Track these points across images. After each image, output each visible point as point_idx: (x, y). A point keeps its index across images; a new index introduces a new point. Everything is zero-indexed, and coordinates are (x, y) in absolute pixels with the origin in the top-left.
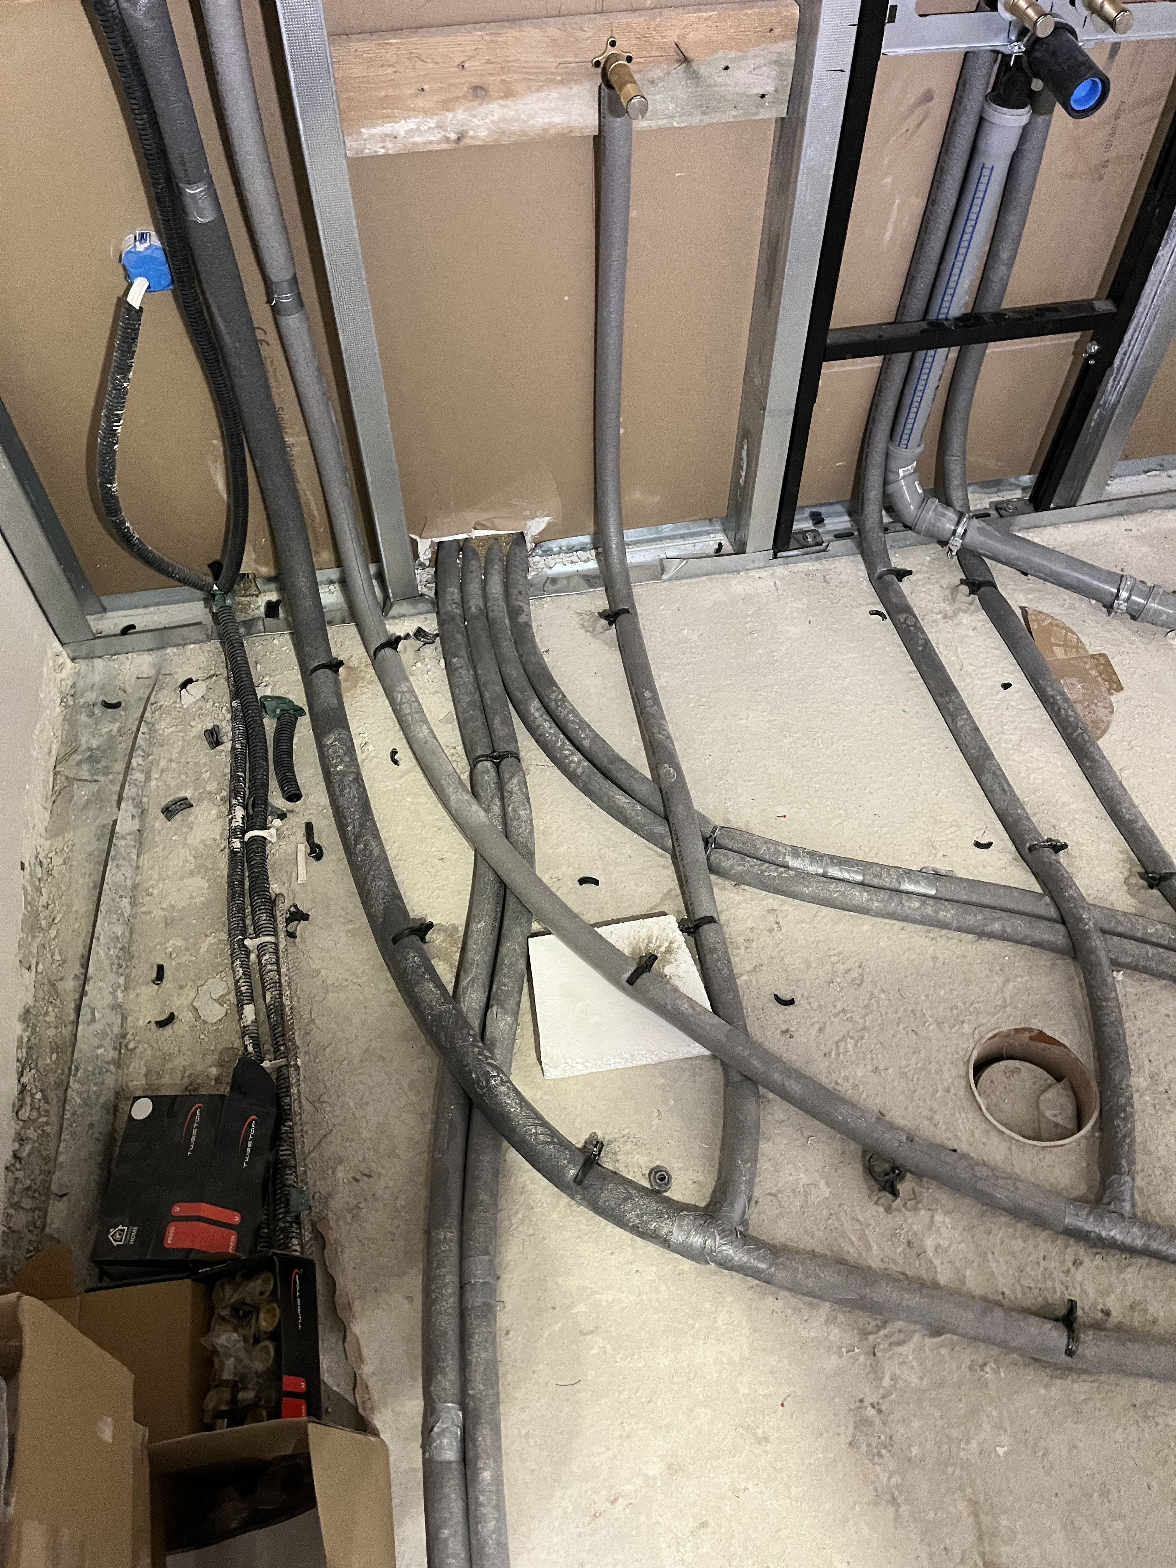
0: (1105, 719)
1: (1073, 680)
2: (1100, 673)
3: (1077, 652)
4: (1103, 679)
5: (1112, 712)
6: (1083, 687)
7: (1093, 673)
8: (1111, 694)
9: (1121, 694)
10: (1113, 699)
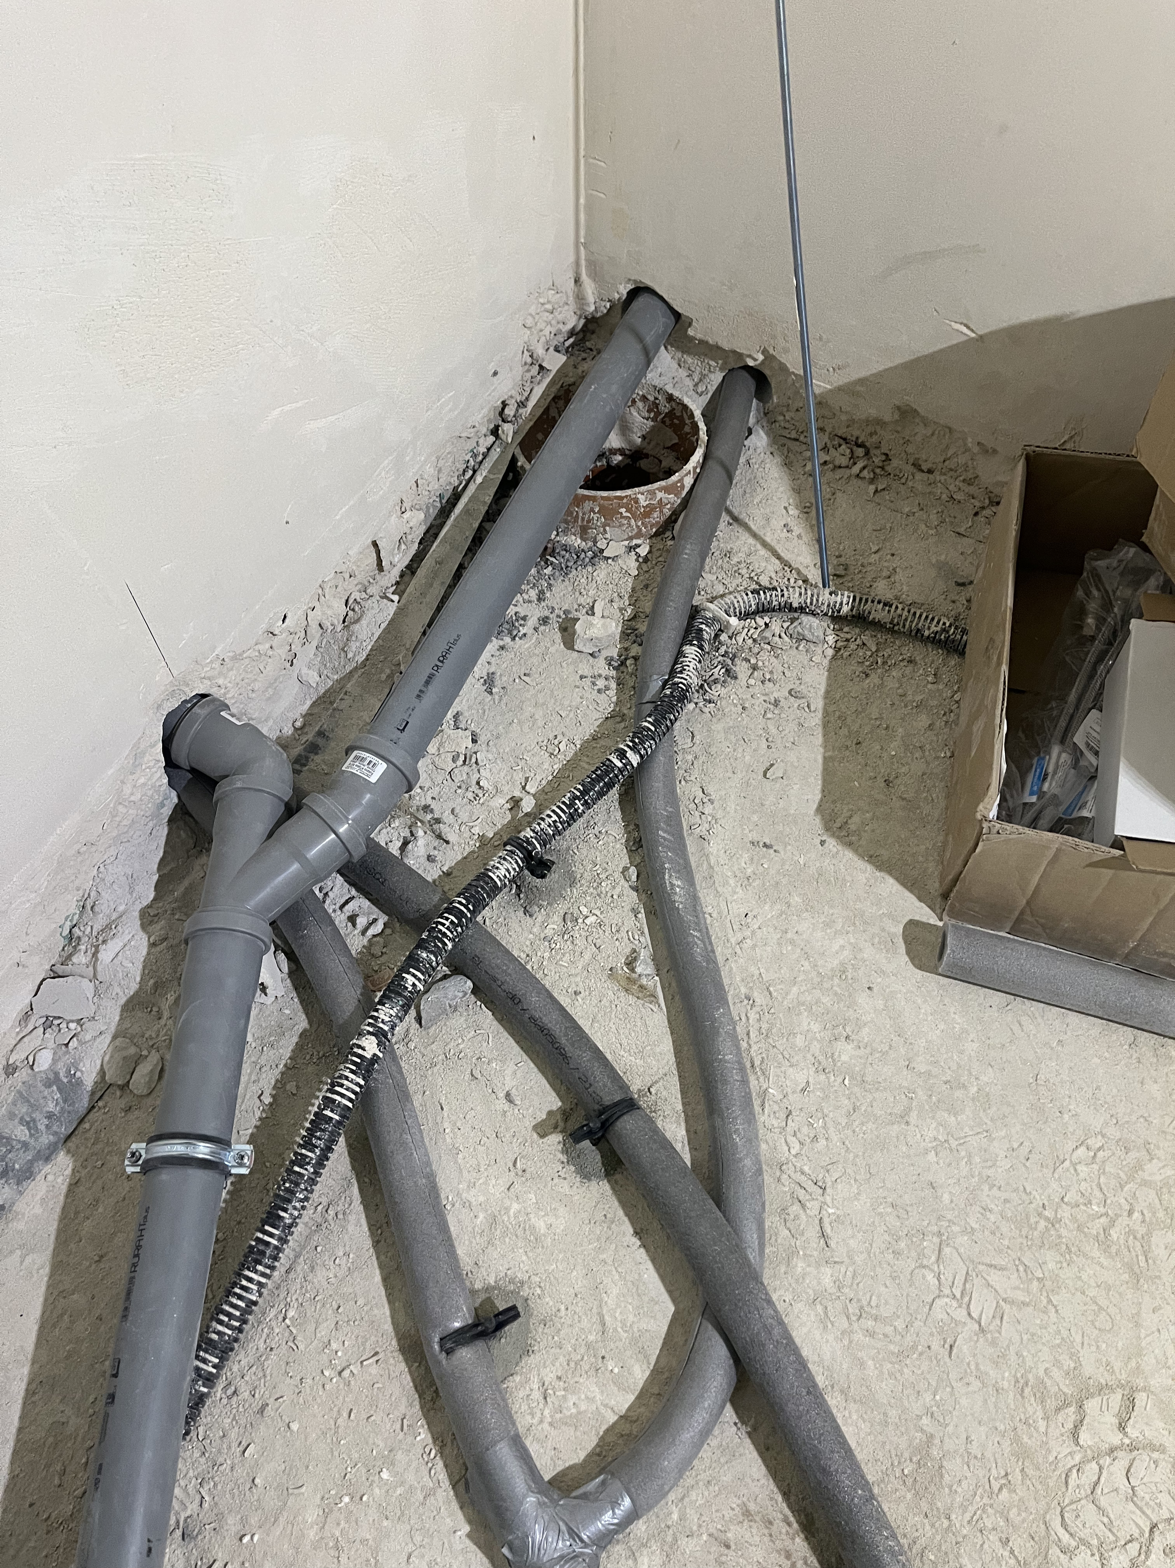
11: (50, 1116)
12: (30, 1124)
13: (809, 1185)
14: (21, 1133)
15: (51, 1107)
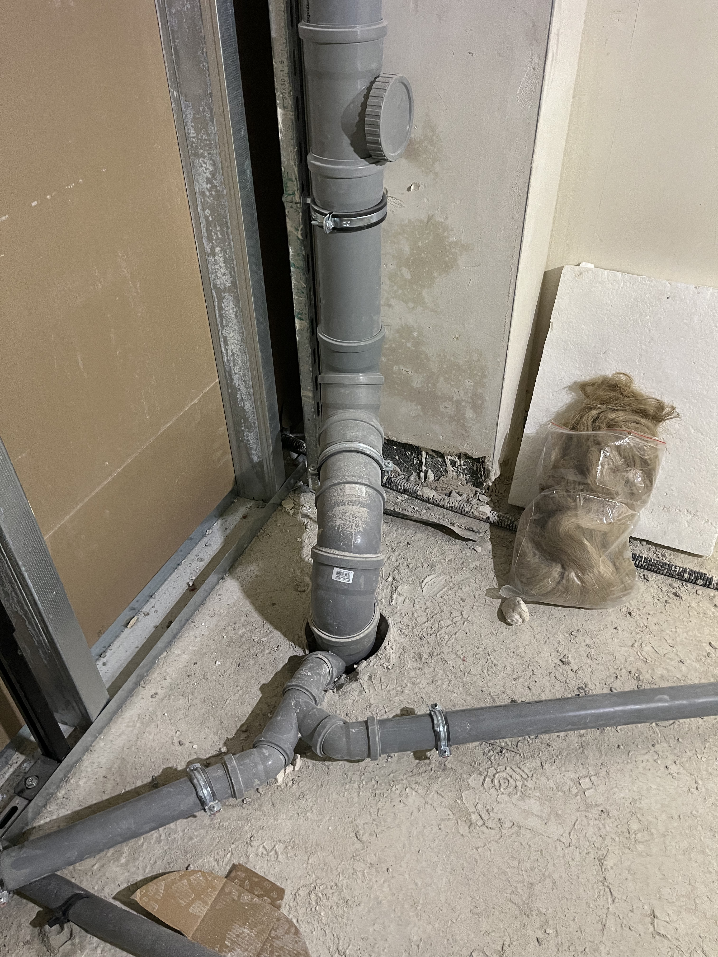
0: (298, 948)
1: (237, 929)
2: (250, 891)
3: (214, 888)
4: (258, 896)
5: (297, 932)
6: (251, 928)
7: (246, 897)
8: (279, 907)
9: (288, 896)
10: (284, 911)
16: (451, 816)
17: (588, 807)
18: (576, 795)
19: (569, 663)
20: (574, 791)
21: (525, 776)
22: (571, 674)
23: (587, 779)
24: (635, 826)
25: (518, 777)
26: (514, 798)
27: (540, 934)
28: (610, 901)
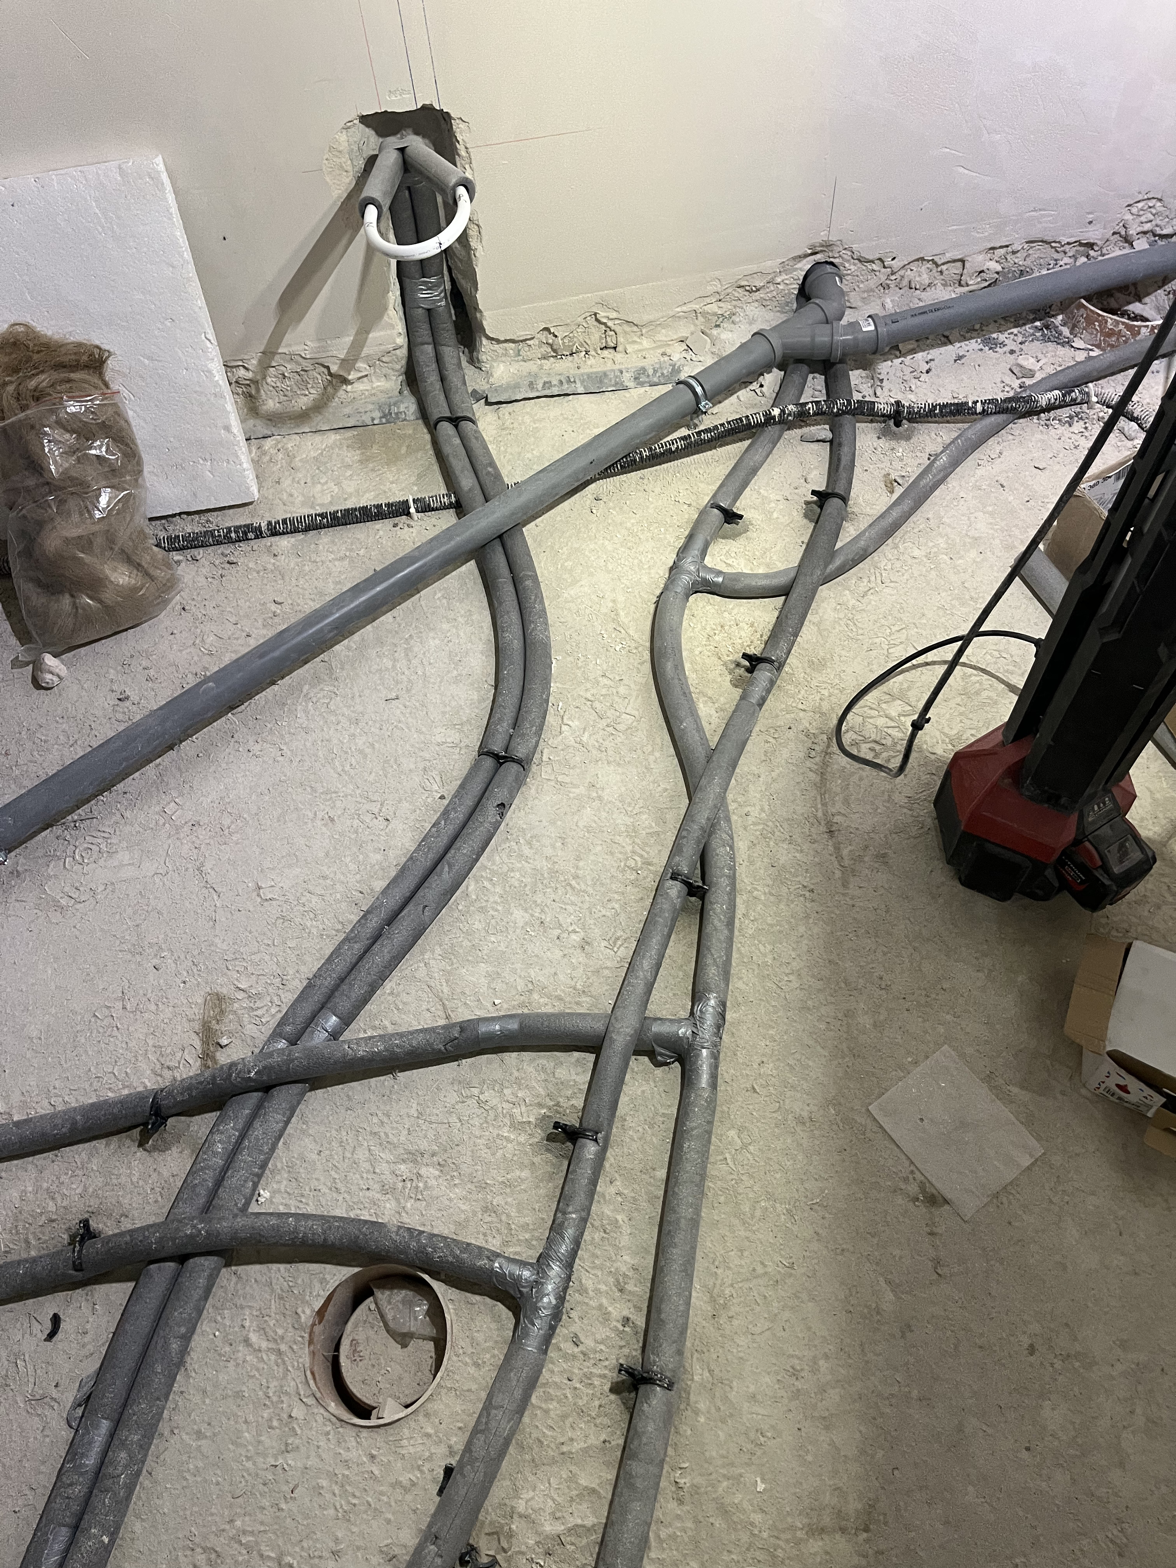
11: (663, 374)
12: (655, 371)
13: (879, 579)
14: (651, 372)
15: (665, 372)
16: (40, 913)
17: (178, 829)
18: (164, 824)
19: (127, 698)
20: (162, 821)
21: (106, 835)
22: (135, 708)
23: (173, 804)
24: (226, 821)
25: (99, 841)
26: (101, 862)
27: (156, 961)
28: (216, 897)
